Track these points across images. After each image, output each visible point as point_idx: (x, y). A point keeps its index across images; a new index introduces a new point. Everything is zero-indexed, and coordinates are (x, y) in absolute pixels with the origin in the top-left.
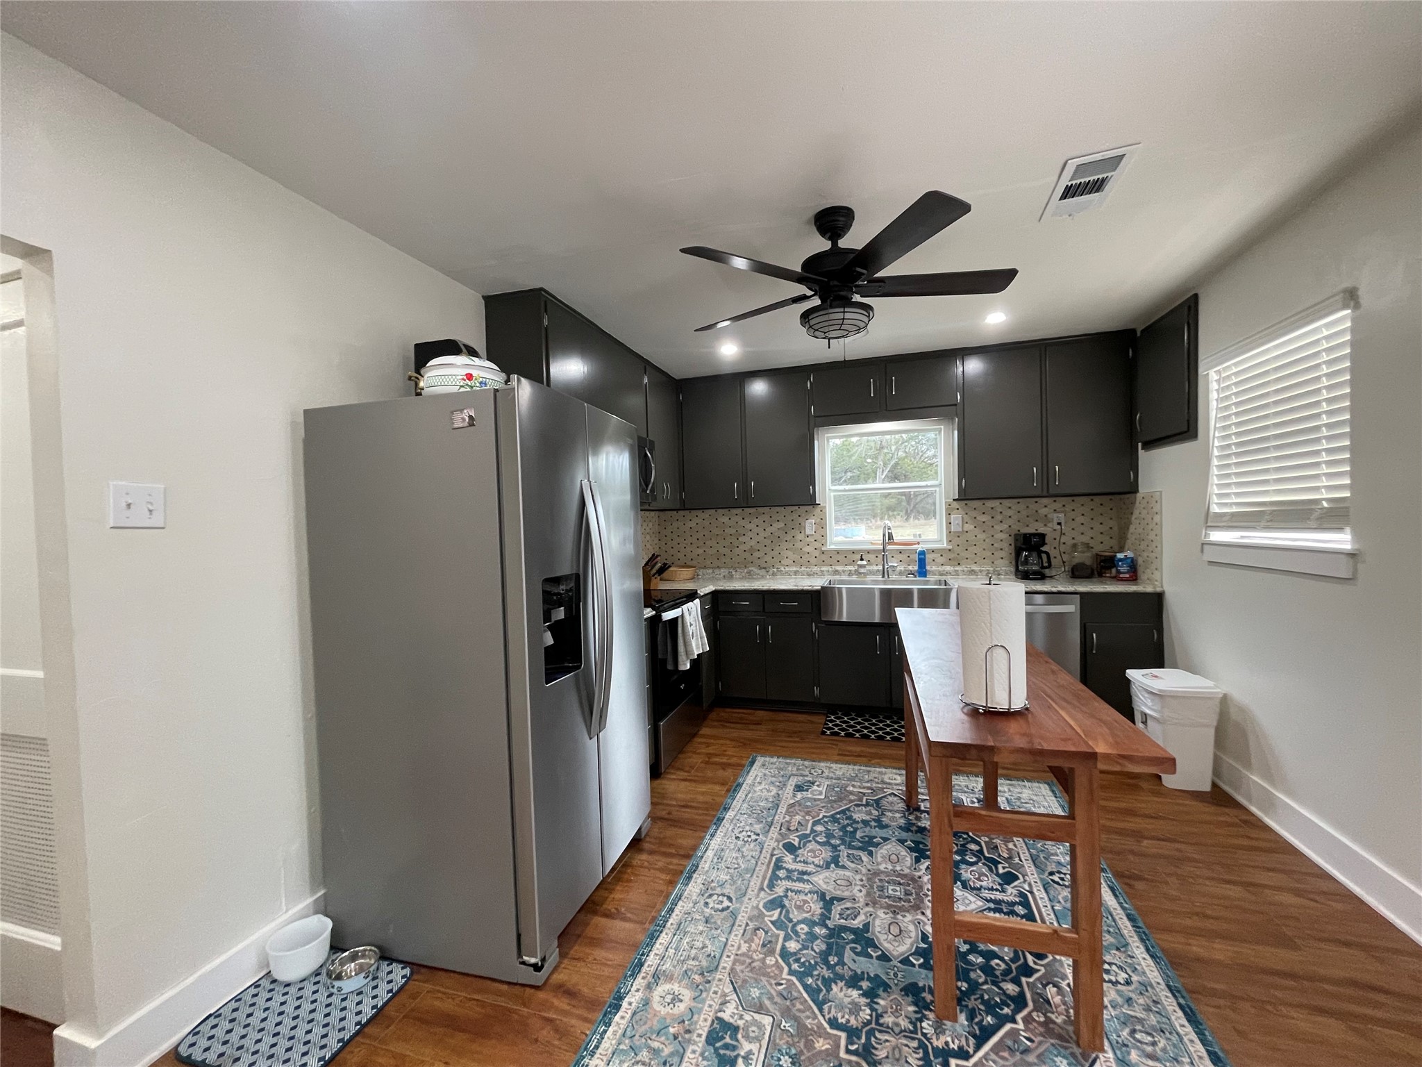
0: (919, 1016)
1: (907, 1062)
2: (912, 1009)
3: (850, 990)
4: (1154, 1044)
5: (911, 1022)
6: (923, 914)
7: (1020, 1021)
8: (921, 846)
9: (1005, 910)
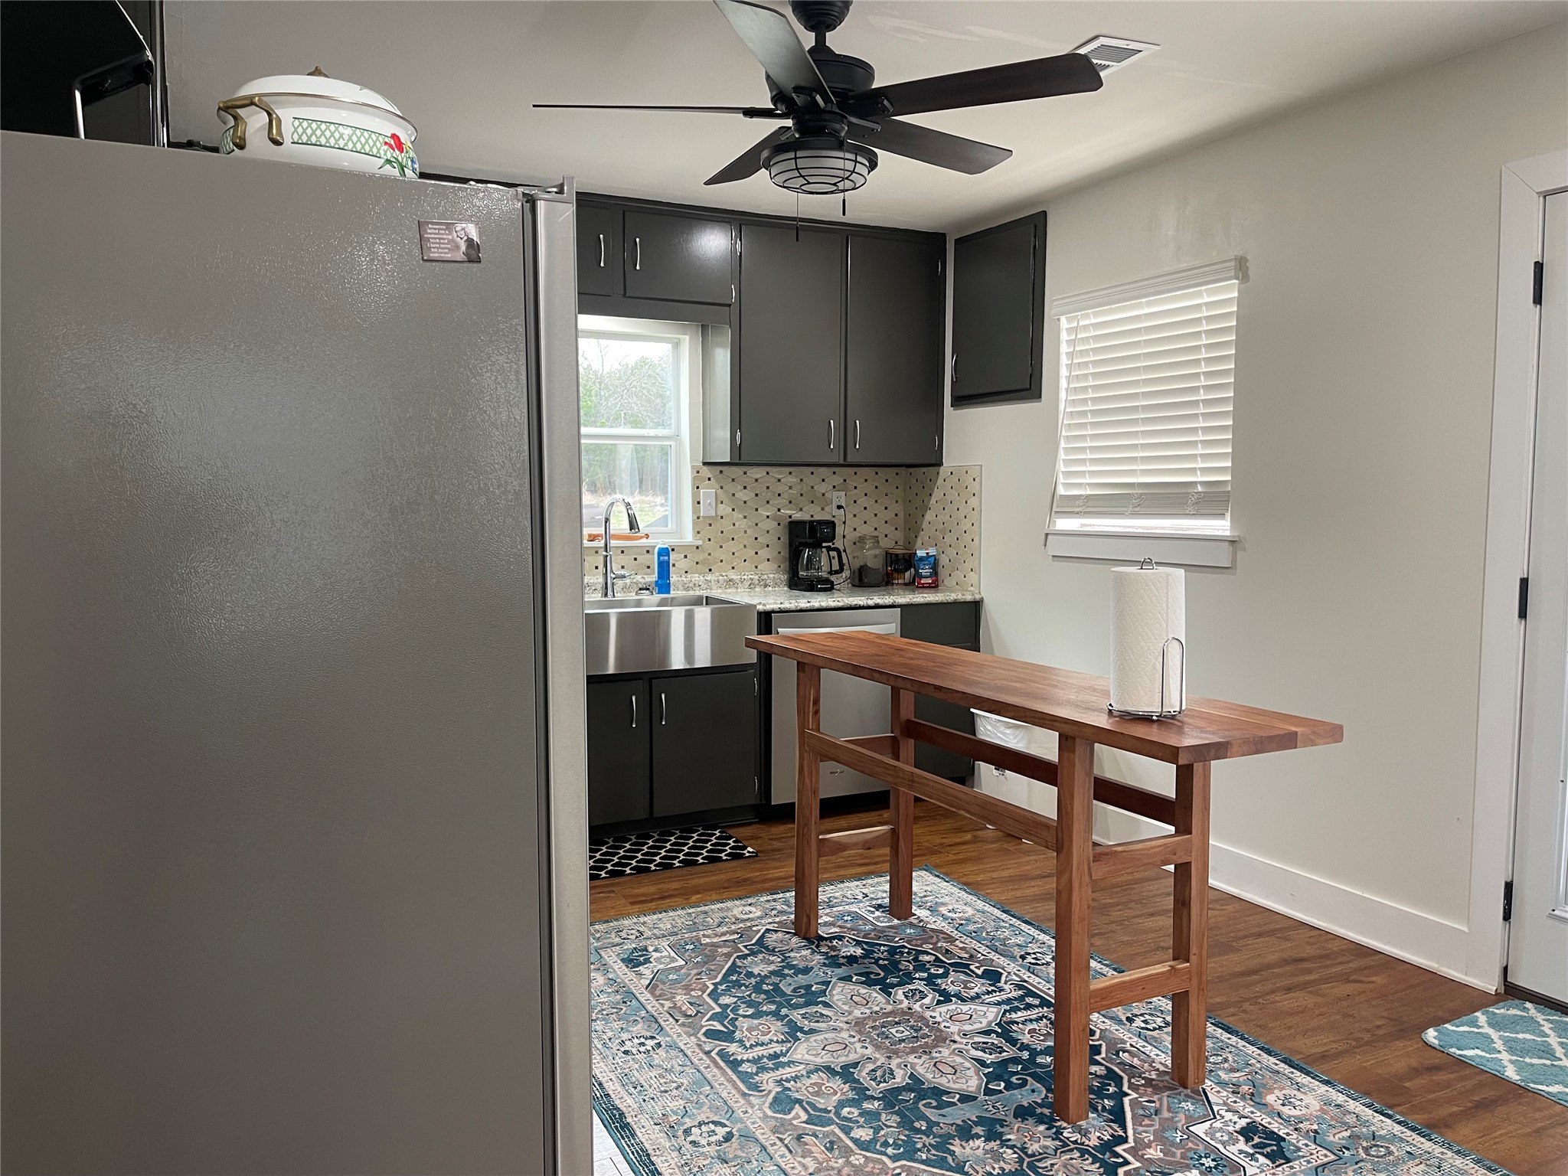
0: (1054, 1130)
1: (1087, 1171)
2: (1042, 1128)
3: (971, 1142)
4: (1226, 1060)
5: (1053, 1139)
6: (955, 1042)
7: (1130, 1092)
8: (872, 976)
9: (1022, 1007)
